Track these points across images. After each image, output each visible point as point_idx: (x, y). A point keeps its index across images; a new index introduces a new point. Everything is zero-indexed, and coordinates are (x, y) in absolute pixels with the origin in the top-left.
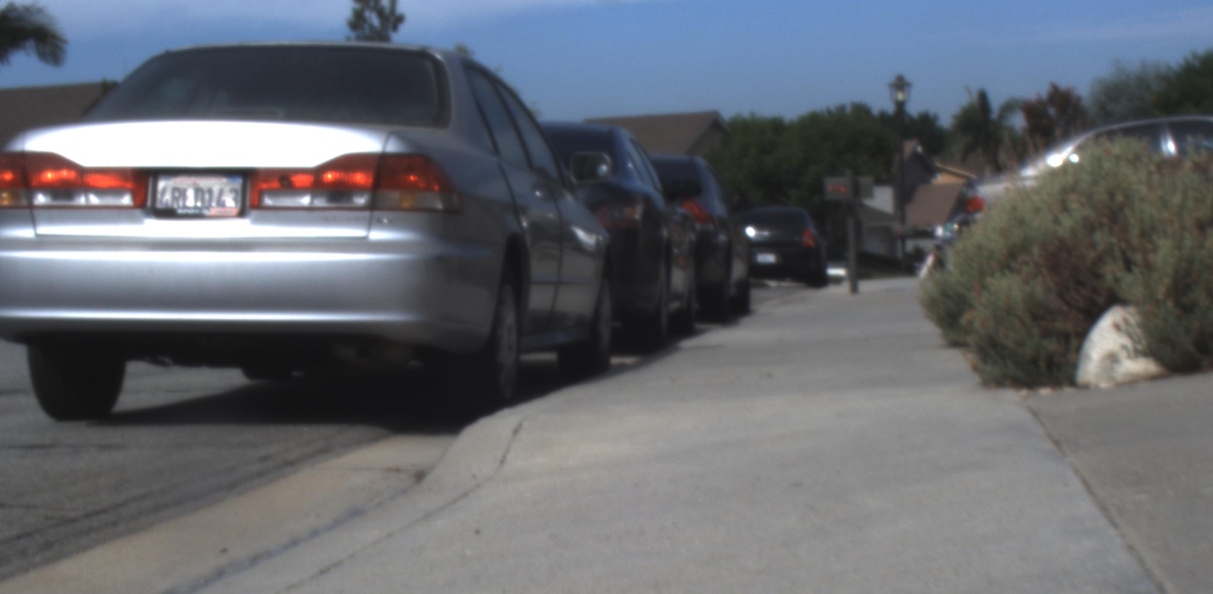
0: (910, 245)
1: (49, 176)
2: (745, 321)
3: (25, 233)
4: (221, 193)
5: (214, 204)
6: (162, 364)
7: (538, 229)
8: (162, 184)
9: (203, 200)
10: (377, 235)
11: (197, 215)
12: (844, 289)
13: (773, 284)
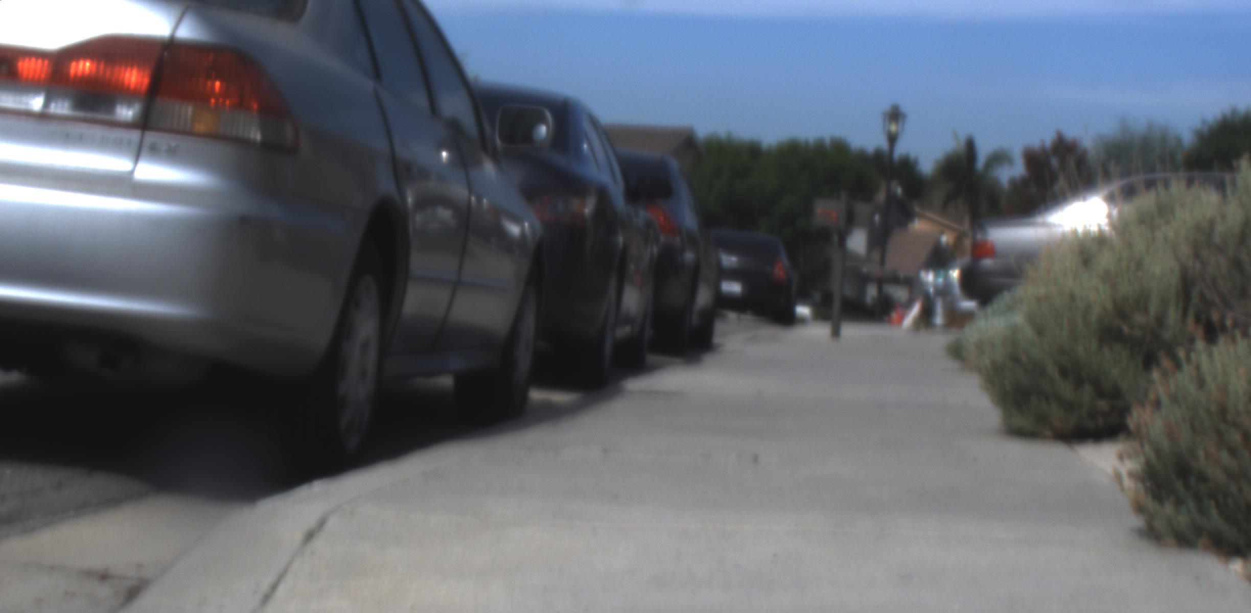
10: (149, 172)
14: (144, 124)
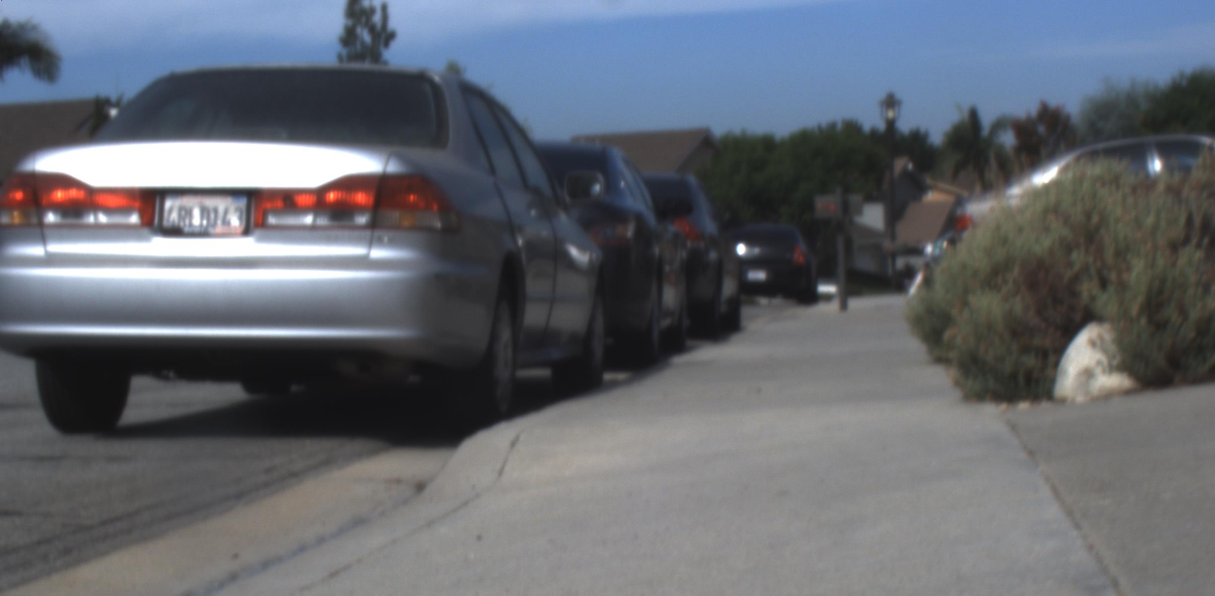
0: (900, 263)
1: (59, 195)
2: (736, 338)
3: (36, 250)
4: (226, 212)
5: (219, 222)
6: (166, 378)
7: (533, 247)
8: (168, 204)
9: (208, 219)
10: (378, 253)
11: (203, 233)
12: (834, 307)
13: (763, 301)
14: (373, 225)
